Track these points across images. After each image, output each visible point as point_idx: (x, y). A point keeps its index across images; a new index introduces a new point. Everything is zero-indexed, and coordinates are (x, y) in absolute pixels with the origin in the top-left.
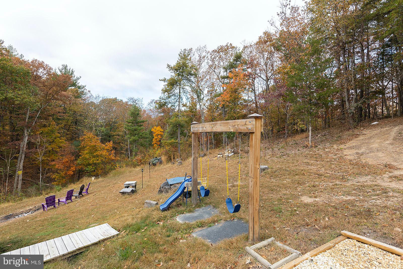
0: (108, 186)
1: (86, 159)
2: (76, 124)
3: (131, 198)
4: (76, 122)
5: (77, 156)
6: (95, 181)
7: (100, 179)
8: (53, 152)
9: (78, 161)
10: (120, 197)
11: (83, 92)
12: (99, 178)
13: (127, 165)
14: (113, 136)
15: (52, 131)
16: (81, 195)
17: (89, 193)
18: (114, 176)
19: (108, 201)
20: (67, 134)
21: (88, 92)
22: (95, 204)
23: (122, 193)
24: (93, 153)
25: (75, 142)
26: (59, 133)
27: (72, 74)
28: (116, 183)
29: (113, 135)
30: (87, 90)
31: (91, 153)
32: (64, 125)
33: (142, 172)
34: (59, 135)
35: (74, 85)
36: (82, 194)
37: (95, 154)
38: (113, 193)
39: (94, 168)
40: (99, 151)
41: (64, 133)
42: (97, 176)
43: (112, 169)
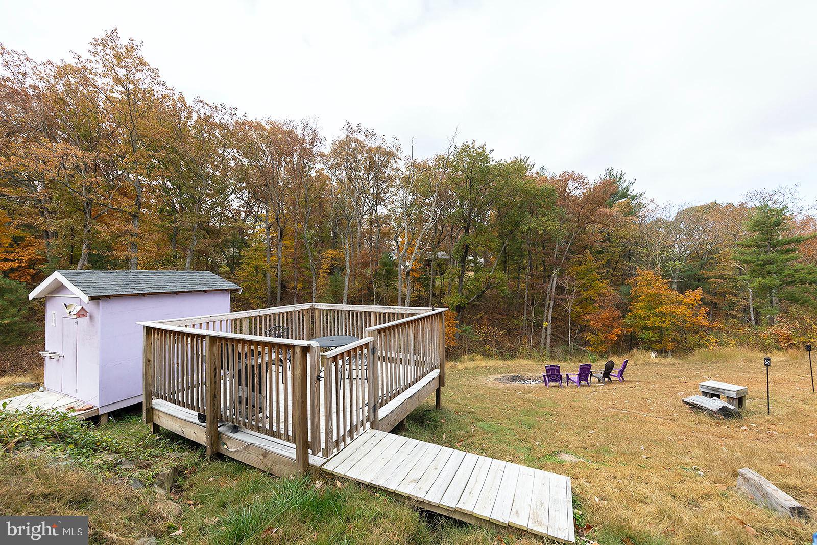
0: (675, 377)
1: (640, 317)
2: (630, 259)
3: (714, 429)
4: (629, 256)
5: (625, 311)
6: (657, 361)
7: (670, 360)
8: (590, 301)
9: (627, 320)
10: (683, 415)
11: (640, 203)
12: (667, 356)
13: (741, 343)
14: (708, 279)
15: (589, 271)
16: (606, 379)
17: (627, 381)
18: (704, 360)
19: (650, 411)
20: (612, 275)
21: (650, 203)
22: (620, 407)
23: (690, 404)
24: (655, 308)
25: (623, 288)
26: (598, 273)
27: (620, 179)
28: (695, 377)
29: (706, 277)
30: (649, 200)
31: (649, 307)
32: (606, 261)
33: (768, 366)
34: (599, 277)
35: (624, 195)
36: (609, 378)
37: (657, 310)
38: (673, 397)
39: (656, 335)
40: (666, 304)
41: (607, 273)
42: (662, 352)
43: (700, 346)
